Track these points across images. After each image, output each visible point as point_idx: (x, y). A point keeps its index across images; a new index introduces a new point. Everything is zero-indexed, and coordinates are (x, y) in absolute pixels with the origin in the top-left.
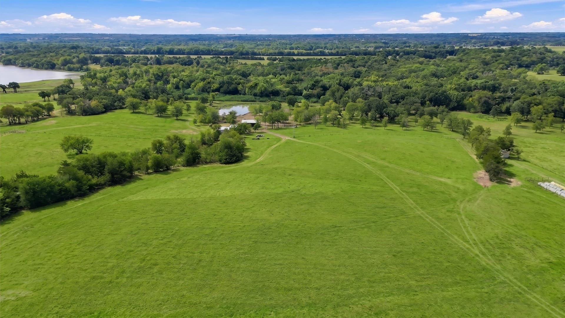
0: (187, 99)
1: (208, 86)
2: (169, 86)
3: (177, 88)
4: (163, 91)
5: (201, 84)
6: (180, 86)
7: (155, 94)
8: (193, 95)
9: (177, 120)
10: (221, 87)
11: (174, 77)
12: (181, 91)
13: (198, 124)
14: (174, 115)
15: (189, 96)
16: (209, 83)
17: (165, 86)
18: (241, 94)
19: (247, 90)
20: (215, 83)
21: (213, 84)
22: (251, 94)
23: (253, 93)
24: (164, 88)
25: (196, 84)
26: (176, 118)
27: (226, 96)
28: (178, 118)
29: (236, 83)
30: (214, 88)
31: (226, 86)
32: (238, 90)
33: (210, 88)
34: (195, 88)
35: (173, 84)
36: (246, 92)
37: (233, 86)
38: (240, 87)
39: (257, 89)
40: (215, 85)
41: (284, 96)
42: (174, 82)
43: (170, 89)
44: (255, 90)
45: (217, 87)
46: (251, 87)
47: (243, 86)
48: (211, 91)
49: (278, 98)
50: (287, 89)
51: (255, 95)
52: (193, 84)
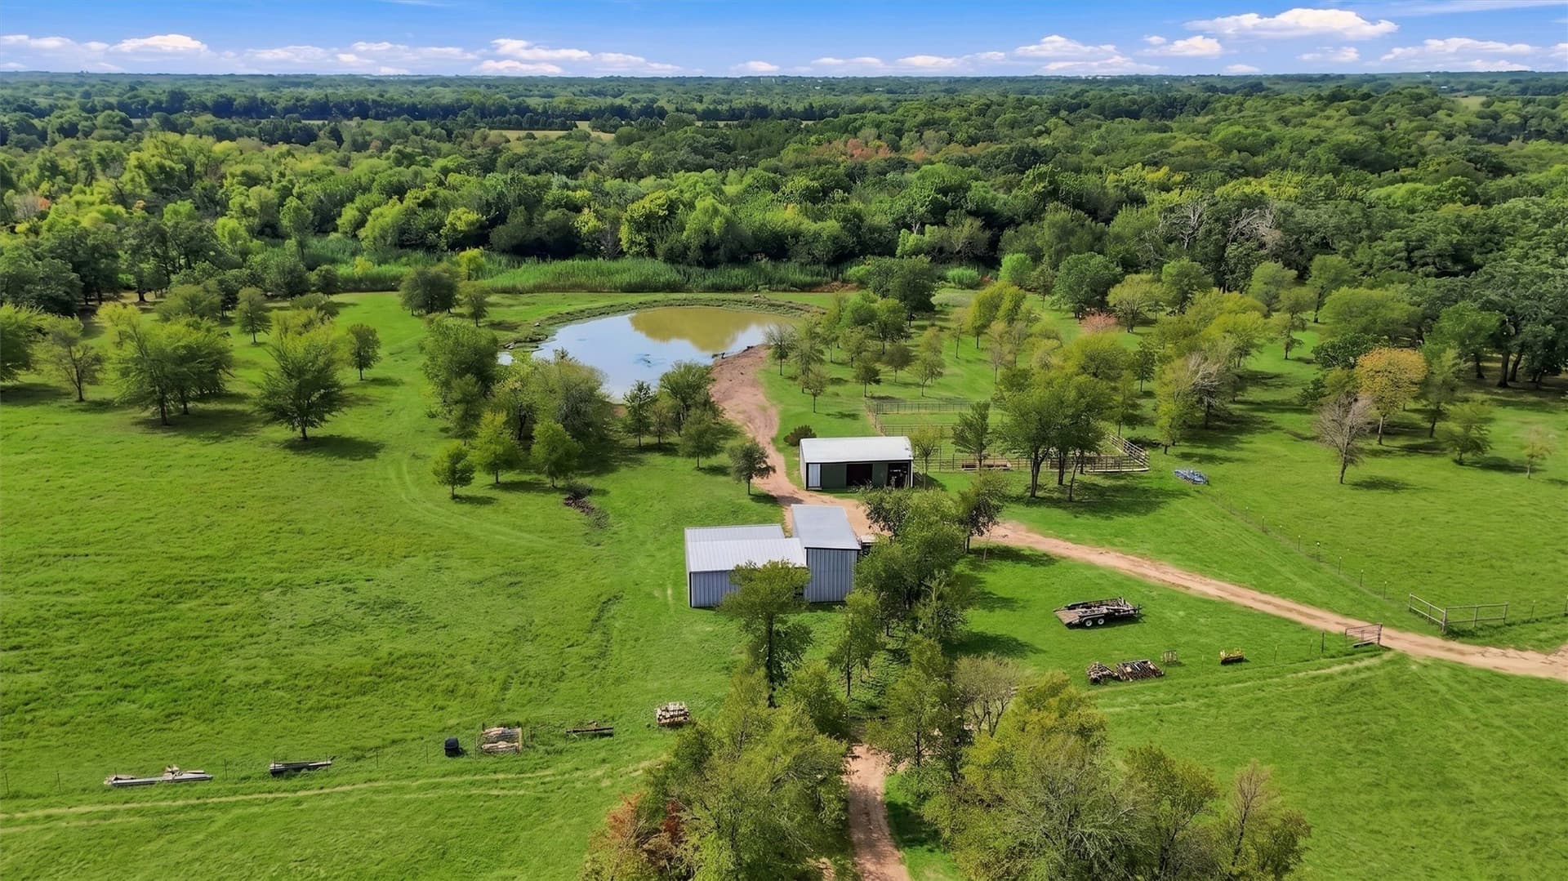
0: (330, 285)
1: (424, 218)
2: (225, 225)
3: (270, 231)
4: (196, 249)
5: (389, 213)
6: (285, 222)
7: (148, 266)
8: (360, 266)
9: (305, 445)
10: (494, 223)
11: (251, 180)
12: (291, 244)
13: (481, 482)
14: (279, 415)
15: (343, 270)
16: (427, 204)
17: (208, 222)
18: (593, 253)
19: (624, 233)
20: (455, 206)
21: (448, 210)
22: (652, 254)
23: (661, 248)
24: (199, 235)
25: (365, 212)
26: (298, 433)
27: (524, 266)
28: (311, 432)
29: (557, 204)
30: (461, 226)
31: (517, 218)
32: (578, 235)
33: (436, 228)
34: (362, 233)
35: (245, 212)
36: (624, 245)
37: (550, 215)
38: (587, 221)
39: (682, 229)
40: (463, 218)
41: (816, 261)
42: (252, 204)
43: (234, 236)
44: (674, 236)
45: (472, 224)
46: (647, 223)
47: (600, 217)
48: (443, 243)
49: (791, 271)
50: (820, 224)
51: (674, 257)
52: (349, 213)
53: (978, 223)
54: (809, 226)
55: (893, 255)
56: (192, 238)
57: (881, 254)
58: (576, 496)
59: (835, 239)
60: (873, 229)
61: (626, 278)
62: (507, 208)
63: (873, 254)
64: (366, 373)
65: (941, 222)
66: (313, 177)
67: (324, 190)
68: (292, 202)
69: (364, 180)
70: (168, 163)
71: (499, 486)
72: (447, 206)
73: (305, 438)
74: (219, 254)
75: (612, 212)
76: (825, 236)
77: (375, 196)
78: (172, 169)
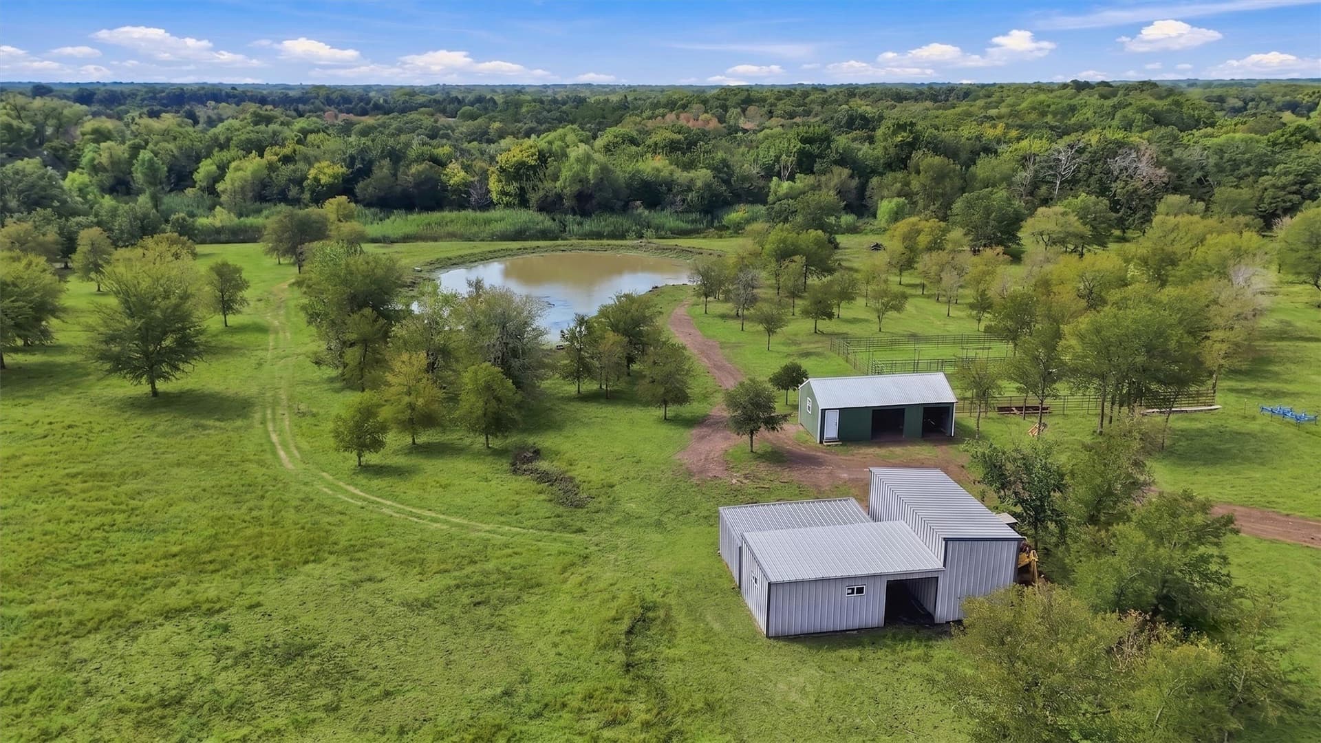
1: (286, 170)
2: (74, 180)
3: (122, 187)
4: (38, 199)
5: (247, 168)
6: (138, 176)
8: (221, 218)
9: (158, 402)
10: (358, 176)
11: (102, 137)
13: (394, 447)
14: (121, 365)
15: (200, 221)
16: (287, 159)
18: (462, 205)
19: (494, 185)
20: (317, 160)
21: (311, 165)
22: (524, 203)
23: (533, 198)
24: (42, 183)
25: (223, 168)
26: (144, 388)
27: (393, 218)
28: (161, 386)
29: (420, 159)
30: (324, 180)
31: (383, 170)
32: (445, 189)
33: (299, 182)
34: (220, 187)
35: (95, 169)
36: (494, 196)
37: (415, 169)
38: (455, 174)
39: (556, 178)
40: (326, 171)
41: (690, 209)
42: (104, 159)
43: (82, 191)
44: (548, 184)
45: (335, 177)
46: (518, 173)
47: (467, 168)
48: (307, 196)
49: (667, 219)
50: (692, 174)
51: (547, 206)
52: (206, 168)
53: (846, 172)
54: (682, 176)
55: (764, 203)
56: (32, 186)
57: (753, 203)
58: (521, 460)
59: (708, 186)
60: (745, 178)
61: (499, 227)
62: (371, 162)
63: (747, 202)
64: (232, 320)
65: (810, 171)
66: (166, 134)
67: (180, 148)
68: (145, 155)
69: (222, 139)
70: (15, 123)
71: (416, 449)
72: (309, 161)
73: (155, 393)
74: (64, 202)
75: (479, 164)
76: (699, 184)
77: (233, 152)
78: (20, 129)
